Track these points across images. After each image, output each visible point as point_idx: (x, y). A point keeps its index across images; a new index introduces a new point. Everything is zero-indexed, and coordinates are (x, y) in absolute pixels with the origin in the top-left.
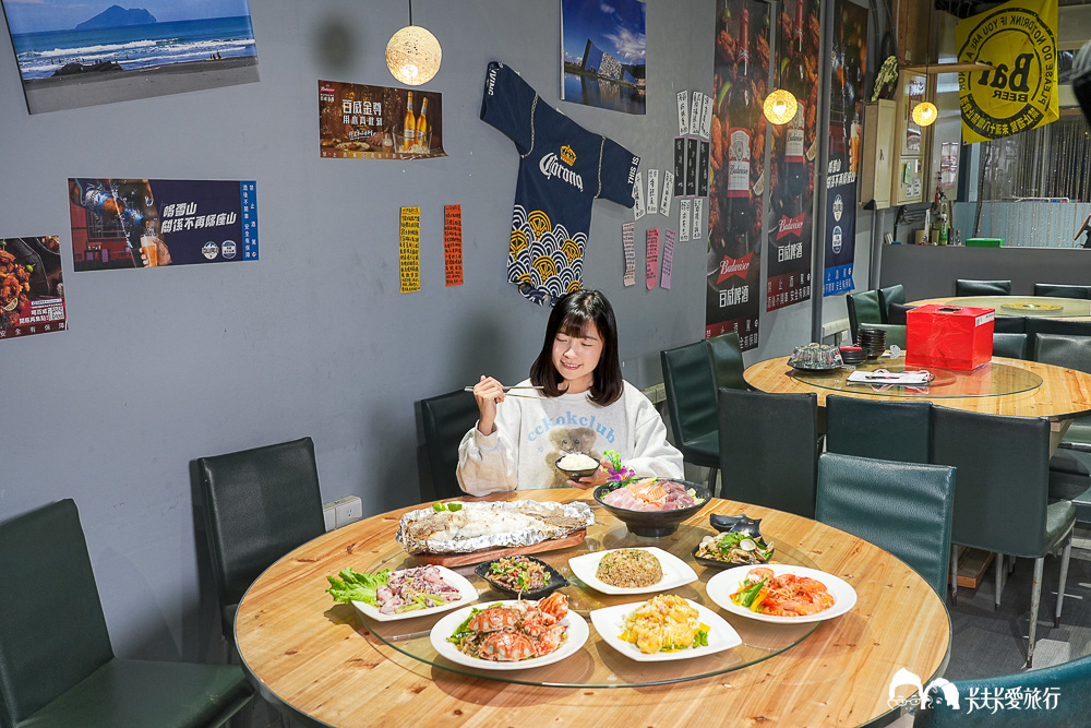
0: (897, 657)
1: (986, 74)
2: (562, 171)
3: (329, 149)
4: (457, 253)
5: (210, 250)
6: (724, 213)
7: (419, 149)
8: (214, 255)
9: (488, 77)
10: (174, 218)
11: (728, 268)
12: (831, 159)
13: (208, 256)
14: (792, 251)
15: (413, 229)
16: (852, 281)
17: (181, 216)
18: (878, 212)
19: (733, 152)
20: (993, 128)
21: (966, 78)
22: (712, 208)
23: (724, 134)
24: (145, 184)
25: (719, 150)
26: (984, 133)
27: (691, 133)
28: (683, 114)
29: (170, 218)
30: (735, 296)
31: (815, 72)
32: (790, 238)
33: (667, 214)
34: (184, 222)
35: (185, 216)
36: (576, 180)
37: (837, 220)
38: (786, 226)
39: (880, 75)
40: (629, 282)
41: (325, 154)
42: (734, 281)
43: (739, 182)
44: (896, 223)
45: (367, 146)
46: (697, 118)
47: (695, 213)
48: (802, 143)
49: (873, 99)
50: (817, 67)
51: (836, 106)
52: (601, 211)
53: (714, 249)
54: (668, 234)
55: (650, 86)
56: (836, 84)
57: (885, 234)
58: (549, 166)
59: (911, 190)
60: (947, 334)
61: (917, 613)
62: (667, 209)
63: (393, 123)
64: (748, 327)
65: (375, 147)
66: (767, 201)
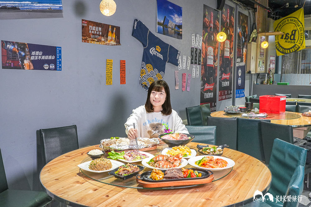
0: (254, 183)
1: (283, 36)
2: (157, 53)
3: (85, 40)
4: (124, 75)
5: (46, 66)
6: (205, 70)
7: (113, 42)
8: (47, 68)
9: (134, 24)
10: (35, 55)
11: (207, 87)
12: (237, 58)
13: (45, 68)
14: (226, 84)
15: (110, 66)
16: (244, 94)
17: (37, 55)
18: (252, 74)
19: (208, 53)
20: (285, 51)
21: (277, 37)
22: (202, 69)
23: (206, 47)
24: (26, 44)
25: (204, 52)
26: (282, 53)
27: (196, 46)
28: (193, 40)
29: (34, 56)
30: (209, 95)
31: (233, 32)
32: (226, 80)
33: (188, 69)
34: (38, 57)
35: (38, 55)
36: (161, 56)
37: (240, 76)
38: (224, 76)
39: (252, 35)
40: (177, 88)
41: (83, 41)
42: (209, 91)
43: (210, 62)
44: (257, 78)
45: (97, 40)
46: (198, 42)
47: (197, 70)
48: (229, 52)
49: (250, 42)
50: (233, 31)
51: (239, 43)
52: (168, 66)
53: (203, 81)
54: (189, 75)
55: (183, 31)
56: (239, 36)
57: (254, 81)
58: (152, 51)
59: (261, 69)
60: (272, 103)
61: (261, 172)
62: (189, 68)
63: (105, 34)
64: (213, 105)
65: (99, 41)
66: (218, 68)
